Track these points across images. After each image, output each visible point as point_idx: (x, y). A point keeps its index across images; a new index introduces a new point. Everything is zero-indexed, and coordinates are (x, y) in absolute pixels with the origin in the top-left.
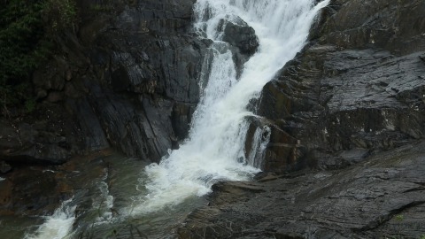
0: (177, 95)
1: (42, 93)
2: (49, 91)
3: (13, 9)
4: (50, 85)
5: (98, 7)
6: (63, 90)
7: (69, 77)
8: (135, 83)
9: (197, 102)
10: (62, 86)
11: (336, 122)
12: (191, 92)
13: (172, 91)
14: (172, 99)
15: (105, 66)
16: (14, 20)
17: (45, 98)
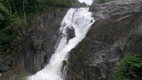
0: (48, 50)
1: (12, 47)
2: (14, 47)
3: (8, 23)
4: (14, 45)
5: (34, 22)
6: (18, 46)
7: (19, 43)
8: (35, 46)
9: (54, 53)
10: (17, 45)
11: (86, 70)
12: (52, 50)
13: (47, 49)
14: (46, 51)
15: (29, 40)
16: (8, 26)
17: (13, 49)
